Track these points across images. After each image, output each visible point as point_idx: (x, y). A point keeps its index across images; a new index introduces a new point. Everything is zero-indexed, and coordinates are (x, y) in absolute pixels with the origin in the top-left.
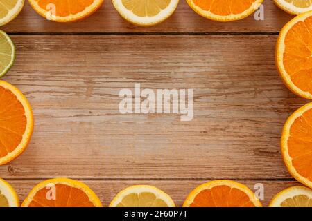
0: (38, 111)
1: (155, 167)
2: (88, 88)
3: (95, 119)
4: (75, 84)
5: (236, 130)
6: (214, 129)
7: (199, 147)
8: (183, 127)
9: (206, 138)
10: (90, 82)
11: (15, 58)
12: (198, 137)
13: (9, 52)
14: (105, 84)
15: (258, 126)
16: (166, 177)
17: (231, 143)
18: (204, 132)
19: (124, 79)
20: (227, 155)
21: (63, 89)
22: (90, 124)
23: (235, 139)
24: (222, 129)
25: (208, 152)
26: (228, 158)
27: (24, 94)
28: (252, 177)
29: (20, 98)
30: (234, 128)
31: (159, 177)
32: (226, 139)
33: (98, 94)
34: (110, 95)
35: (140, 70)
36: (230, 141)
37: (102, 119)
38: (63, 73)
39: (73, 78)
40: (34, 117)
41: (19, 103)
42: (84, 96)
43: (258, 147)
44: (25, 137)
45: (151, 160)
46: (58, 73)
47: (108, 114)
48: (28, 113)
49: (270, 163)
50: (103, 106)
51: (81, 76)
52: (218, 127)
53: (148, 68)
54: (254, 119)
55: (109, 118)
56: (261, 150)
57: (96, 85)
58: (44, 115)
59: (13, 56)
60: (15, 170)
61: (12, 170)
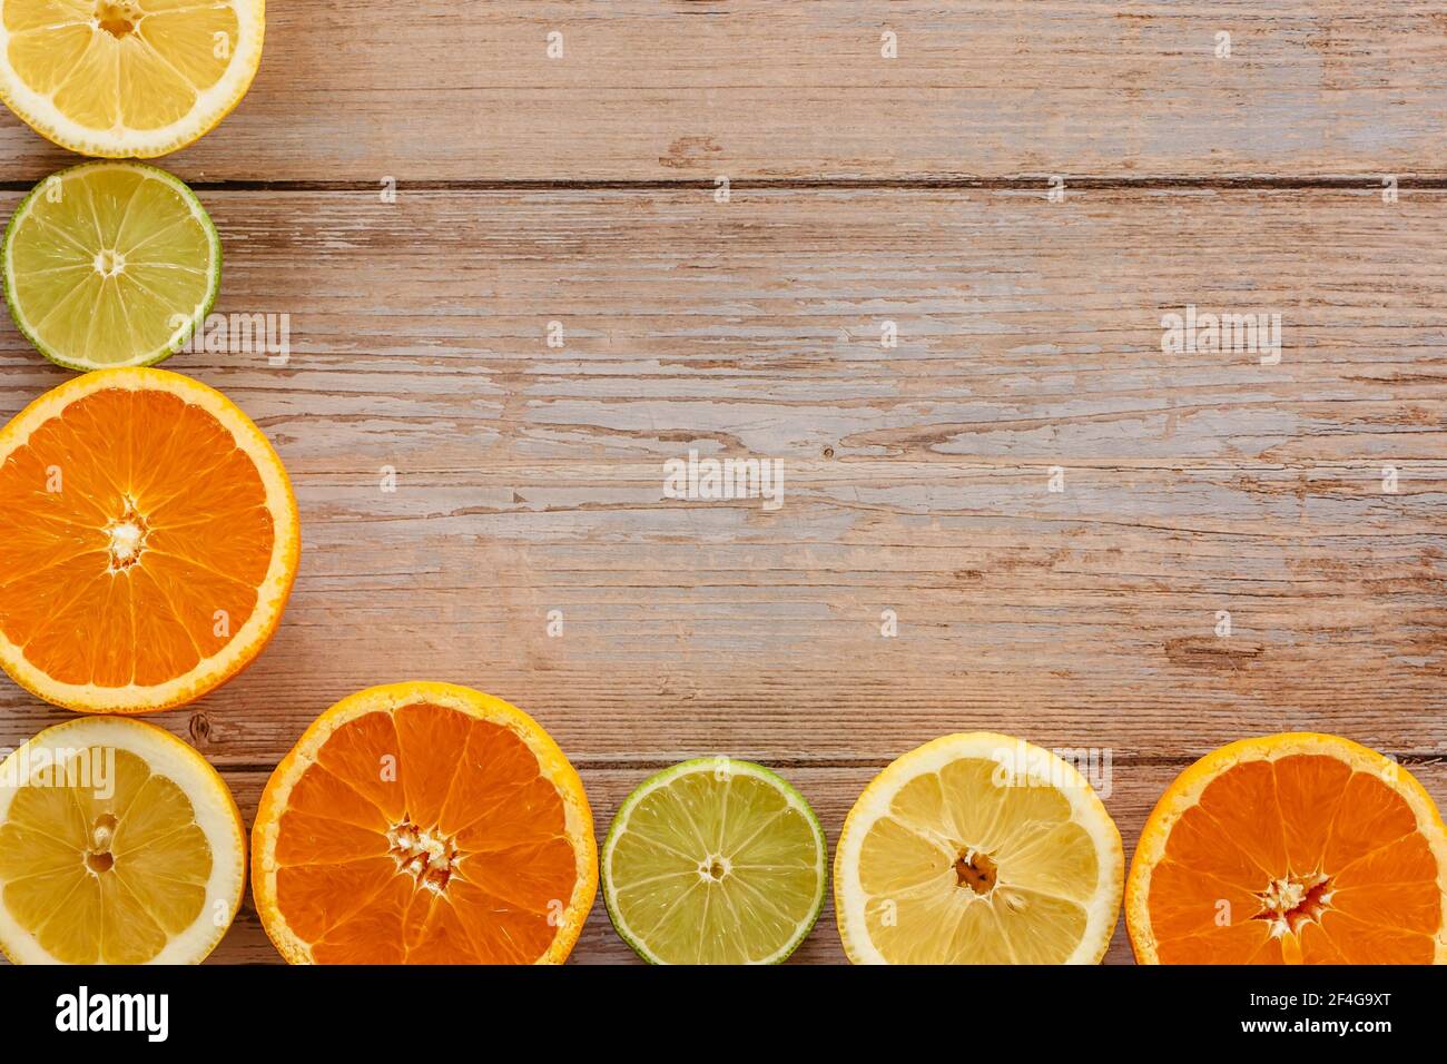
0: (315, 495)
1: (776, 712)
2: (507, 399)
3: (538, 526)
4: (453, 384)
5: (1093, 567)
6: (1010, 564)
7: (949, 633)
8: (886, 554)
9: (977, 597)
10: (514, 377)
11: (223, 270)
12: (944, 594)
13: (196, 255)
14: (578, 387)
15: (1181, 547)
16: (820, 755)
17: (1074, 617)
18: (970, 573)
19: (652, 366)
20: (1063, 663)
21: (407, 407)
22: (515, 543)
23: (1093, 601)
24: (1038, 564)
25: (984, 653)
26: (1063, 675)
27: (263, 423)
28: (1162, 753)
29: (247, 439)
30: (1088, 558)
31: (791, 755)
32: (1056, 600)
33: (548, 426)
34: (596, 430)
35: (715, 330)
36: (1073, 608)
37: (564, 525)
38: (407, 341)
39: (449, 360)
40: (303, 515)
41: (243, 460)
42: (494, 435)
43: (1181, 633)
44: (270, 594)
45: (763, 689)
46: (386, 342)
47: (589, 506)
48: (278, 500)
49: (1231, 696)
50: (568, 472)
51: (476, 352)
52: (1024, 556)
53: (744, 322)
54: (1165, 522)
55: (592, 520)
56: (1196, 644)
57: (540, 388)
58: (330, 512)
59: (212, 273)
60: (217, 731)
61: (204, 729)
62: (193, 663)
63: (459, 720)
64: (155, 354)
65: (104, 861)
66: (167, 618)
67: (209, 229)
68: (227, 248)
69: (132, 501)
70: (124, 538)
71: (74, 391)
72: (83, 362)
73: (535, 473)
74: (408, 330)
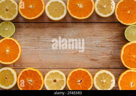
0: (23, 47)
2: (38, 40)
3: (40, 50)
4: (34, 38)
9: (75, 55)
11: (15, 30)
13: (13, 29)
14: (43, 39)
18: (75, 53)
19: (49, 37)
21: (30, 40)
22: (39, 51)
27: (18, 41)
29: (17, 43)
33: (41, 42)
34: (45, 42)
35: (55, 34)
37: (43, 49)
38: (30, 35)
39: (33, 36)
40: (22, 49)
41: (17, 45)
42: (37, 42)
44: (19, 55)
45: (58, 62)
46: (28, 35)
47: (44, 48)
48: (20, 48)
50: (43, 45)
51: (36, 36)
53: (57, 33)
54: (90, 49)
55: (45, 49)
57: (40, 39)
58: (24, 48)
59: (14, 30)
60: (15, 66)
61: (14, 65)
62: (13, 61)
63: (32, 71)
64: (10, 36)
65: (6, 78)
66: (11, 57)
67: (14, 26)
68: (16, 28)
69: (8, 48)
70: (8, 51)
71: (4, 39)
72: (4, 37)
73: (40, 45)
74: (30, 34)
